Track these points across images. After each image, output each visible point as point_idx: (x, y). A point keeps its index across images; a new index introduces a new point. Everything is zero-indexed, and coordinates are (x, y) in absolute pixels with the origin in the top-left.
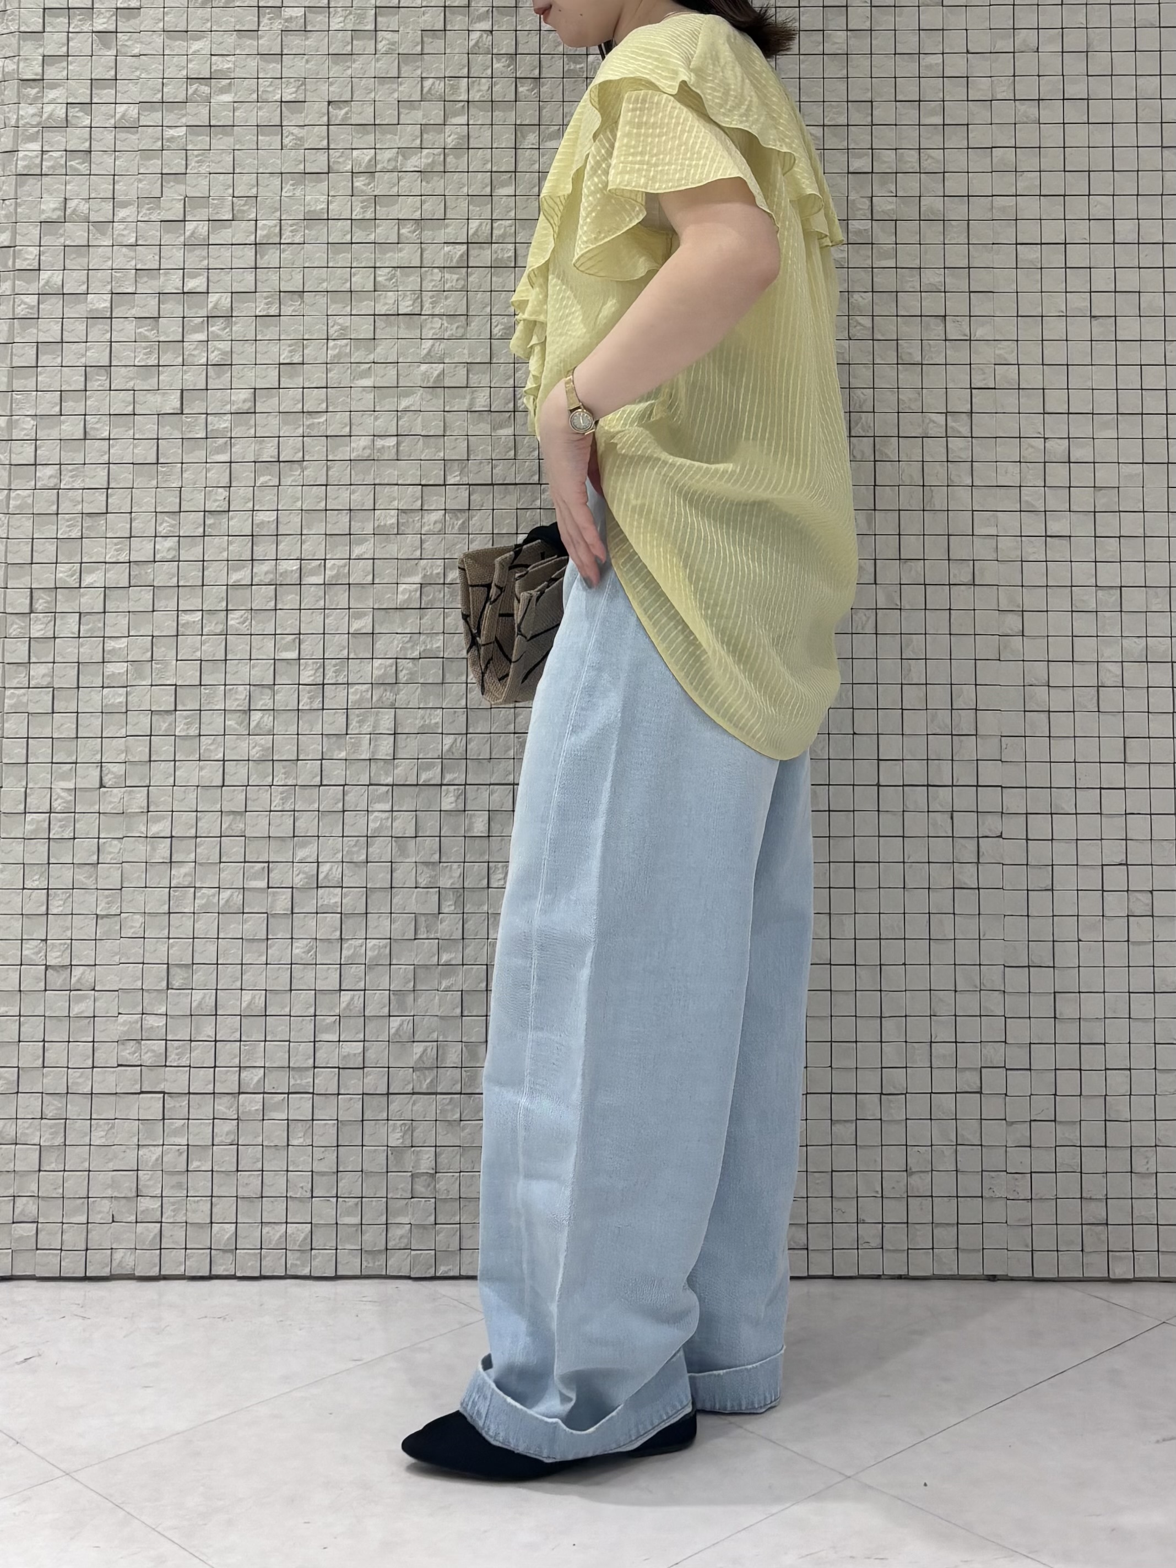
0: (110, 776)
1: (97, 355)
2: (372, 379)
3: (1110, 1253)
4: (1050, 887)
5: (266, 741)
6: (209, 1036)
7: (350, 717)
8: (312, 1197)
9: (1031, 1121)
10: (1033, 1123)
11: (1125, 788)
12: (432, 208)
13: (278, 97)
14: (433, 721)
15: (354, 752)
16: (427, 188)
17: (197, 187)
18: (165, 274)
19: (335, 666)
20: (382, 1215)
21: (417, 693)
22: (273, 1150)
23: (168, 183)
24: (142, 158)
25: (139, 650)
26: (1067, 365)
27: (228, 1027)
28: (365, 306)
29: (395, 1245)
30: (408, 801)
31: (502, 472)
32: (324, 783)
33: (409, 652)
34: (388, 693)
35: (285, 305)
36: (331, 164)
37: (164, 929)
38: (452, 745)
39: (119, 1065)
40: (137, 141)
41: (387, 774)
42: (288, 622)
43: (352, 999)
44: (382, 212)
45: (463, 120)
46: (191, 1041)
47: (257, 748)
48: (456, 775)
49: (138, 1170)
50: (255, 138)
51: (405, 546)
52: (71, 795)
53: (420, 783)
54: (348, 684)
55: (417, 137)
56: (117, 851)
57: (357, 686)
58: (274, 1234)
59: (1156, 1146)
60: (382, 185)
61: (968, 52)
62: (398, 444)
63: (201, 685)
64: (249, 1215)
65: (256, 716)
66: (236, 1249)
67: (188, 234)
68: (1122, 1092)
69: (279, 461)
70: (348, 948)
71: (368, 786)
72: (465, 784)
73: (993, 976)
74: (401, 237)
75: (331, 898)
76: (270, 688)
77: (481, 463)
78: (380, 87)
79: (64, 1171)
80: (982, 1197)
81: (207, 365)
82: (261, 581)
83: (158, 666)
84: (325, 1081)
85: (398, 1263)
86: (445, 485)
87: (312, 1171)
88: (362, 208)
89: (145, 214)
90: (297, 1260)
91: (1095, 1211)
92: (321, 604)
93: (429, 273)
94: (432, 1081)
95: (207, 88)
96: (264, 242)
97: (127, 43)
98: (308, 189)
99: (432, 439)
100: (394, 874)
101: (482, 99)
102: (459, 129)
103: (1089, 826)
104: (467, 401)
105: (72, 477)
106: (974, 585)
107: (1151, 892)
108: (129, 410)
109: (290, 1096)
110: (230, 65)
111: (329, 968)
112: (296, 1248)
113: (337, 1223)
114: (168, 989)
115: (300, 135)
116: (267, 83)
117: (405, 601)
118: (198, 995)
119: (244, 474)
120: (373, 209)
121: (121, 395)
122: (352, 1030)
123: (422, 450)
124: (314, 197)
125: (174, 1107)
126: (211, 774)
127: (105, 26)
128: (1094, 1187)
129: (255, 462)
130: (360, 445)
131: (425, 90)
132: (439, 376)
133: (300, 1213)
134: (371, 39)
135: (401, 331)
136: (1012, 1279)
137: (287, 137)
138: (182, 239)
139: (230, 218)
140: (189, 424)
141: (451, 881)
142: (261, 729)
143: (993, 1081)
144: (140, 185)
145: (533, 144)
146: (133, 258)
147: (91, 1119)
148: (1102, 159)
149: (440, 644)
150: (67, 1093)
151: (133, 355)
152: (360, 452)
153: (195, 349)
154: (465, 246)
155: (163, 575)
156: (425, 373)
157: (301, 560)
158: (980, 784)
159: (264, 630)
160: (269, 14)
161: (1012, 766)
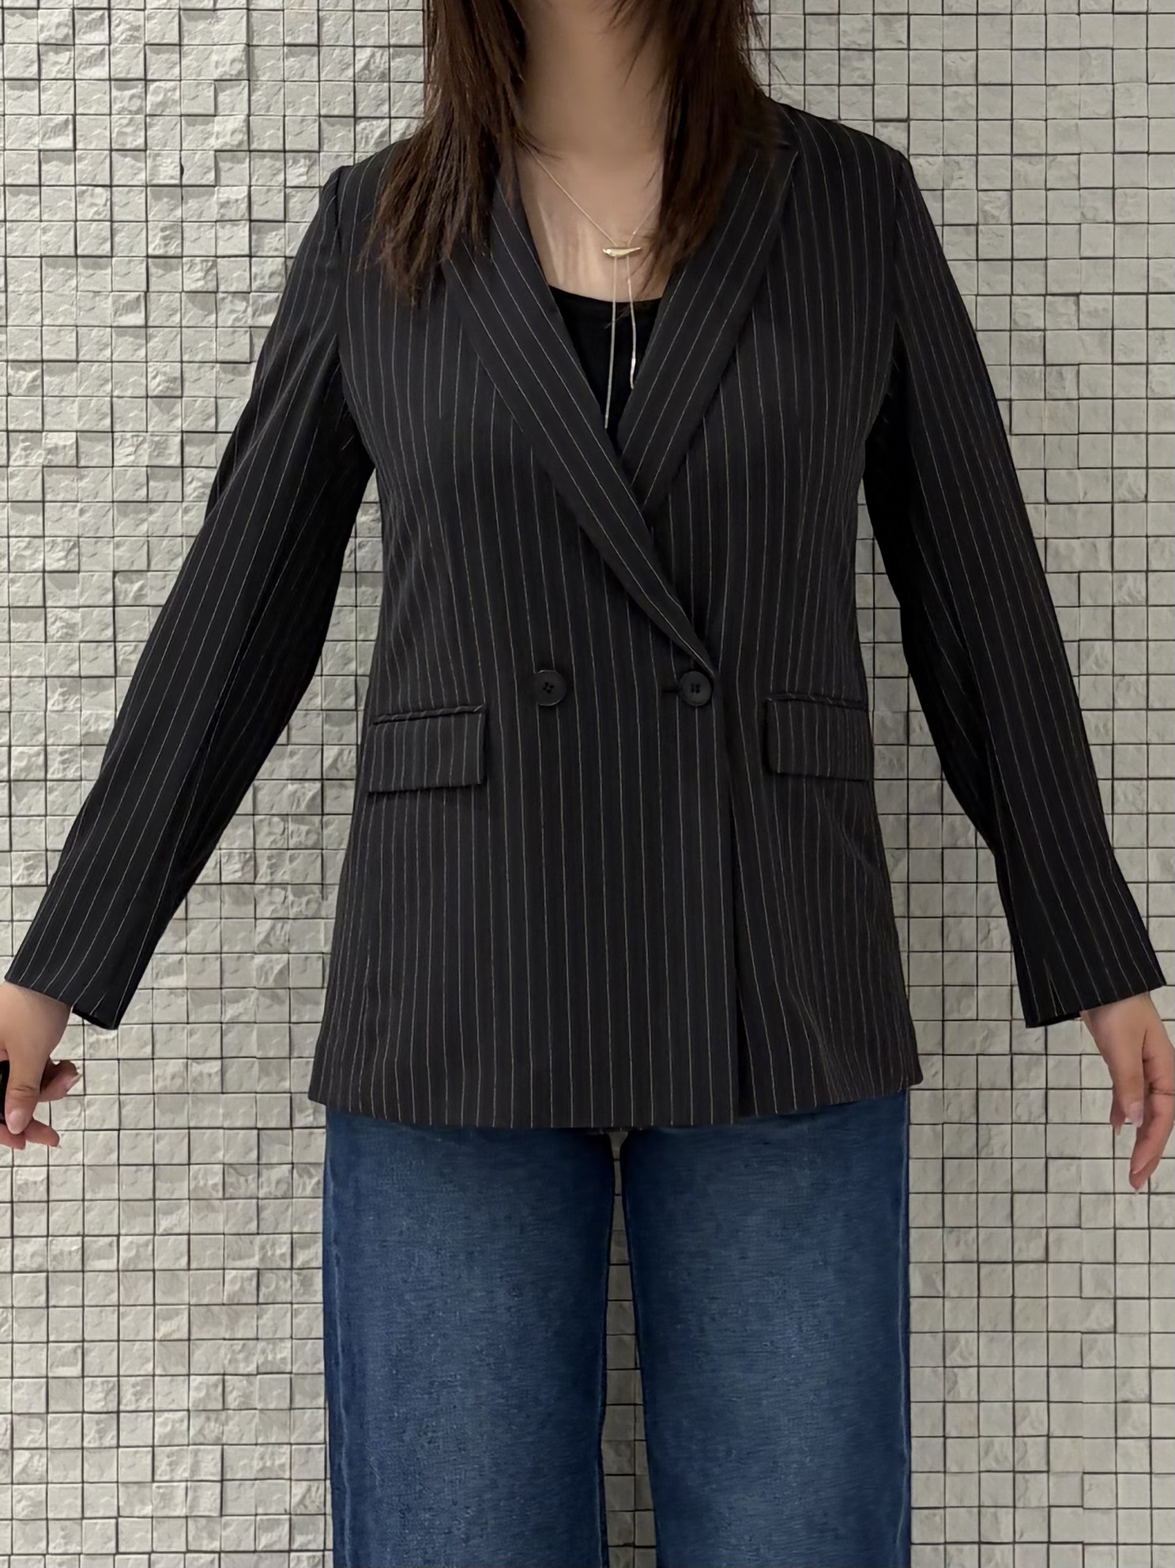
2: (185, 976)
5: (36, 1492)
7: (157, 1458)
13: (38, 565)
14: (277, 1463)
15: (164, 1507)
21: (253, 1425)
32: (122, 1549)
33: (242, 1365)
34: (212, 1424)
36: (119, 663)
38: (304, 1497)
41: (211, 1537)
42: (66, 1325)
47: (24, 1503)
50: (6, 625)
53: (260, 1548)
57: (166, 1415)
61: (1047, 502)
62: (223, 1072)
65: (21, 1458)
71: (185, 1553)
76: (41, 1418)
86: (292, 1128)
92: (113, 1298)
93: (265, 823)
96: (22, 778)
106: (1047, 1261)
115: (74, 621)
116: (23, 545)
117: (235, 1293)
123: (254, 1079)
130: (167, 1072)
132: (281, 972)
135: (226, 907)
137: (53, 623)
149: (286, 1353)
152: (167, 1082)
154: (318, 785)
156: (262, 967)
157: (83, 1236)
158: (1052, 1540)
159: (32, 1335)
160: (23, 441)
161: (1098, 1514)
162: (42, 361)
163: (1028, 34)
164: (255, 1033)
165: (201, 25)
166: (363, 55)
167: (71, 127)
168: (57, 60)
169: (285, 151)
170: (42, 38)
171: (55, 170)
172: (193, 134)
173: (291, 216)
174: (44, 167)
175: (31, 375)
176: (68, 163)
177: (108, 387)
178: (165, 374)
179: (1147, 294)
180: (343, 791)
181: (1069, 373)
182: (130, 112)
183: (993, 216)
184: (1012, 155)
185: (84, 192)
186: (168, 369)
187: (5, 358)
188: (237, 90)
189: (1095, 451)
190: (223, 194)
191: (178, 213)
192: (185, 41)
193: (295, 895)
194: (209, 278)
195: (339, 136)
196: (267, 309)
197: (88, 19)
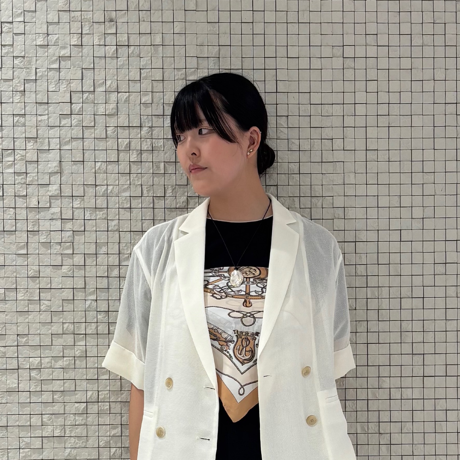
12: (69, 385)
16: (67, 376)
28: (38, 433)
36: (19, 365)
44: (44, 388)
45: (83, 343)
60: (44, 375)
74: (54, 399)
78: (43, 327)
88: (35, 386)
93: (68, 417)
98: (8, 377)
115: (4, 351)
120: (41, 386)
124: (12, 381)
131: (65, 329)
135: (55, 444)
154: (86, 404)
165: (44, 155)
166: (98, 164)
167: (2, 188)
169: (72, 196)
172: (42, 191)
173: (75, 218)
176: (1, 201)
177: (15, 274)
178: (34, 270)
180: (94, 406)
182: (21, 184)
185: (7, 210)
186: (34, 268)
188: (56, 176)
190: (52, 210)
191: (37, 217)
192: (39, 160)
193: (78, 440)
194: (48, 238)
195: (91, 191)
196: (67, 248)
197: (7, 153)
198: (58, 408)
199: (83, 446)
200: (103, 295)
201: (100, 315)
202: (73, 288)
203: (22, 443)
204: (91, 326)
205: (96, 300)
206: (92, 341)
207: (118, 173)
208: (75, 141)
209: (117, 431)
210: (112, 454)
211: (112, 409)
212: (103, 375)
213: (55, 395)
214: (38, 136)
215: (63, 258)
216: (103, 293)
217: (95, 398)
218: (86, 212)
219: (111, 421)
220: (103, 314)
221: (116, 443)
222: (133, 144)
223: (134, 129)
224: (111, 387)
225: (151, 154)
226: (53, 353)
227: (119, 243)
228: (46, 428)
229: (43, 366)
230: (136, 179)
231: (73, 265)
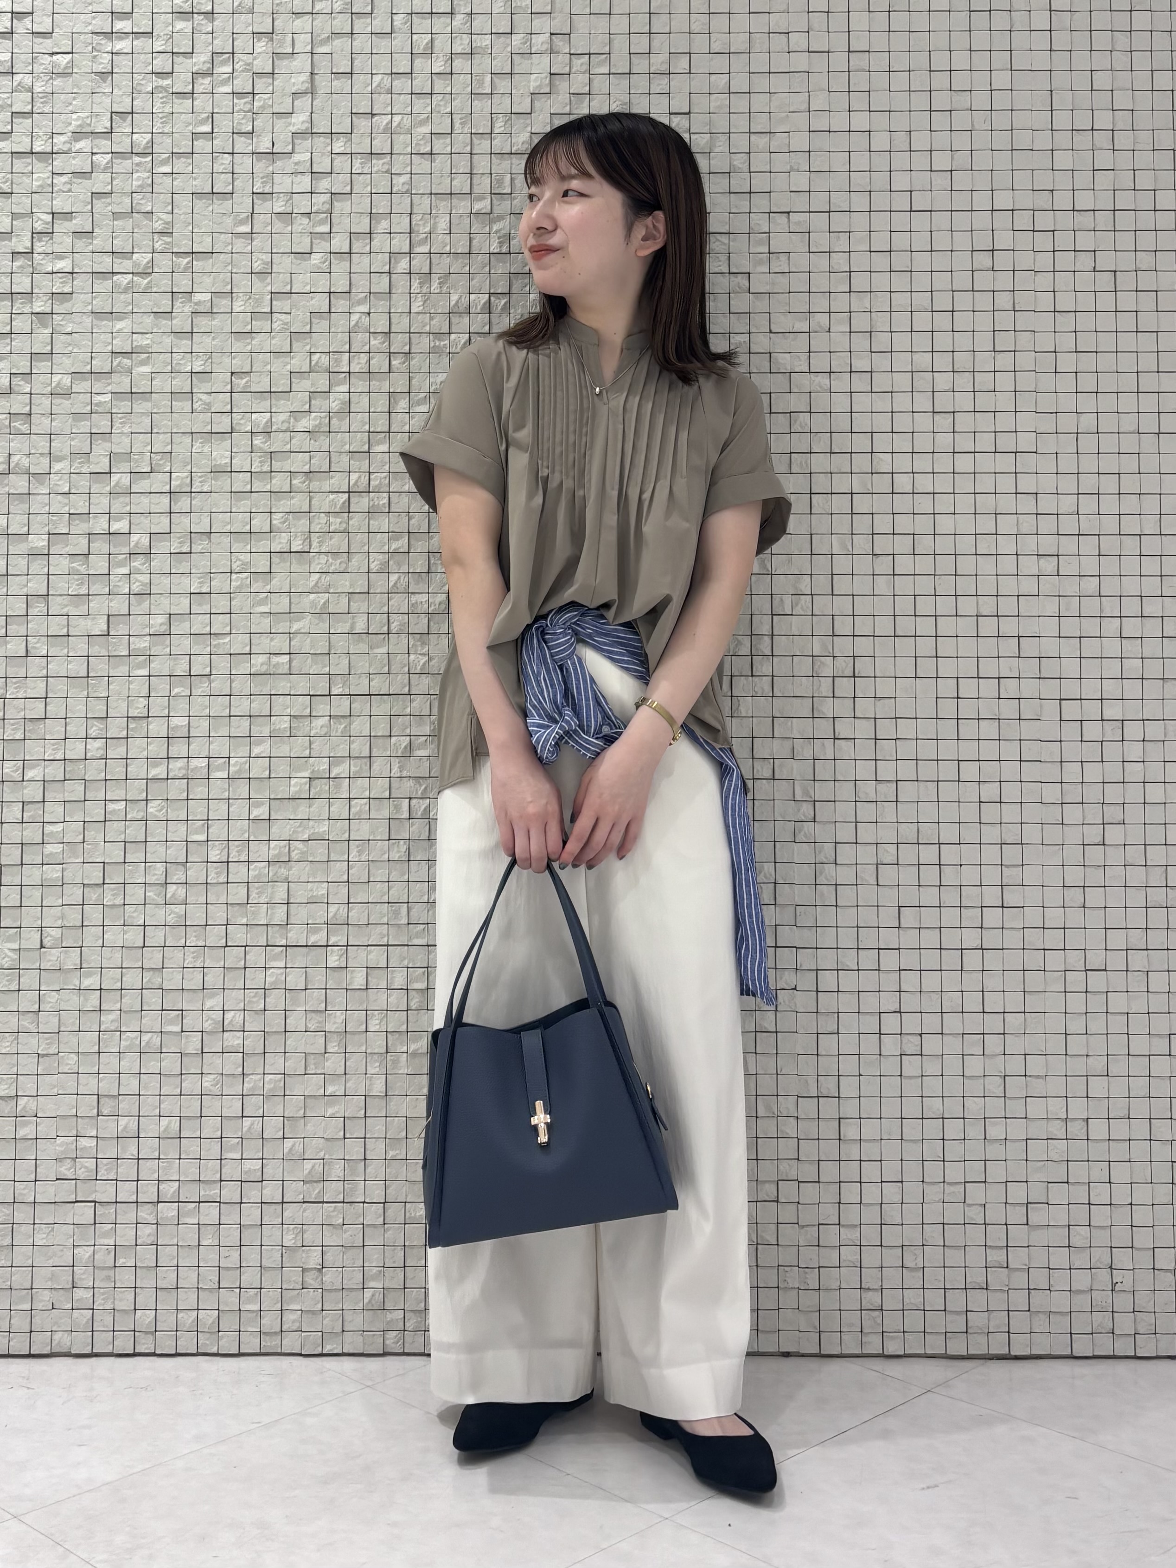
0: (49, 938)
1: (37, 586)
2: (268, 606)
3: (884, 1334)
4: (836, 1031)
5: (180, 909)
6: (133, 1155)
7: (250, 890)
8: (219, 1288)
9: (819, 1224)
10: (820, 1226)
11: (899, 949)
12: (319, 462)
13: (189, 369)
14: (320, 893)
15: (254, 919)
16: (315, 446)
17: (121, 444)
18: (94, 518)
19: (237, 847)
20: (278, 1302)
21: (307, 869)
22: (187, 1249)
23: (97, 440)
24: (74, 420)
25: (73, 833)
26: (853, 595)
27: (148, 1148)
28: (264, 545)
29: (289, 1328)
30: (300, 958)
31: (378, 684)
32: (228, 945)
33: (300, 835)
34: (283, 870)
35: (195, 543)
36: (233, 425)
37: (95, 1066)
38: (336, 913)
39: (57, 1179)
40: (70, 406)
41: (281, 937)
42: (198, 810)
43: (252, 1124)
44: (276, 466)
45: (345, 388)
46: (118, 1159)
47: (172, 916)
48: (339, 938)
49: (73, 1266)
50: (170, 403)
51: (299, 746)
52: (16, 954)
53: (309, 944)
54: (248, 862)
55: (306, 403)
56: (54, 1000)
57: (256, 864)
58: (188, 1318)
59: (923, 1245)
60: (278, 443)
61: (771, 332)
62: (290, 661)
63: (125, 863)
64: (167, 1302)
65: (171, 889)
66: (156, 1331)
67: (112, 484)
68: (896, 1200)
69: (190, 675)
70: (248, 1081)
71: (266, 946)
72: (347, 946)
73: (787, 1105)
74: (293, 487)
75: (233, 1040)
76: (183, 866)
77: (360, 677)
78: (276, 360)
79: (12, 1266)
80: (778, 1287)
81: (129, 594)
82: (175, 775)
83: (89, 847)
84: (230, 1192)
85: (291, 1343)
86: (330, 695)
87: (219, 1267)
88: (260, 462)
89: (77, 468)
90: (207, 1339)
91: (874, 1298)
92: (226, 795)
93: (316, 517)
94: (319, 1192)
95: (128, 361)
96: (178, 491)
97: (61, 323)
98: (214, 446)
99: (320, 657)
100: (287, 1021)
101: (361, 371)
102: (342, 396)
103: (868, 981)
104: (348, 625)
105: (16, 688)
106: (774, 779)
107: (921, 1035)
108: (64, 632)
109: (201, 1204)
110: (148, 342)
111: (233, 1099)
112: (206, 1330)
113: (240, 1310)
114: (98, 1115)
115: (208, 401)
116: (180, 357)
117: (296, 792)
118: (123, 1121)
119: (161, 686)
120: (270, 463)
121: (57, 619)
122: (253, 1149)
123: (308, 666)
124: (220, 454)
125: (104, 1213)
126: (134, 937)
127: (43, 308)
128: (871, 1279)
129: (170, 676)
130: (258, 662)
131: (313, 363)
132: (324, 603)
133: (210, 1300)
134: (268, 321)
135: (293, 565)
136: (803, 1355)
137: (197, 402)
138: (108, 488)
139: (149, 470)
140: (115, 643)
141: (336, 1025)
142: (176, 899)
143: (788, 1191)
144: (72, 443)
145: (404, 409)
146: (66, 505)
147: (34, 1224)
148: (882, 422)
149: (326, 828)
150: (14, 1202)
151: (67, 585)
152: (258, 668)
153: (119, 581)
154: (347, 495)
155: (94, 770)
156: (313, 601)
157: (209, 758)
158: (778, 945)
159: (178, 817)
160: (181, 298)
161: (806, 930)
162: (193, 253)
163: (760, 63)
164: (309, 640)
165: (285, 62)
166: (377, 79)
167: (211, 120)
168: (205, 82)
169: (332, 133)
170: (195, 70)
171: (201, 144)
172: (280, 123)
173: (335, 170)
174: (195, 143)
175: (186, 260)
176: (208, 140)
177: (230, 268)
178: (262, 260)
179: (829, 212)
180: (361, 499)
181: (783, 257)
182: (244, 112)
183: (739, 168)
184: (750, 133)
185: (218, 157)
186: (264, 257)
187: (171, 251)
188: (305, 99)
189: (799, 303)
190: (296, 157)
191: (271, 168)
192: (276, 71)
193: (333, 559)
194: (288, 205)
195: (363, 124)
196: (321, 222)
197: (221, 59)
198: (299, 502)
199: (341, 570)
200: (382, 305)
201: (375, 339)
202: (330, 293)
203: (235, 562)
204: (359, 358)
205: (369, 314)
206: (360, 385)
207: (412, 94)
208: (338, 38)
209: (401, 544)
210: (391, 584)
211: (392, 505)
212: (378, 444)
213: (295, 479)
214: (275, 30)
215: (313, 240)
216: (382, 301)
217: (363, 486)
218: (353, 161)
219: (391, 525)
220: (380, 337)
221: (399, 565)
222: (437, 43)
223: (439, 18)
224: (392, 465)
225: (468, 60)
226: (292, 404)
227: (411, 214)
228: (277, 537)
229: (274, 428)
230: (442, 103)
231: (330, 253)
